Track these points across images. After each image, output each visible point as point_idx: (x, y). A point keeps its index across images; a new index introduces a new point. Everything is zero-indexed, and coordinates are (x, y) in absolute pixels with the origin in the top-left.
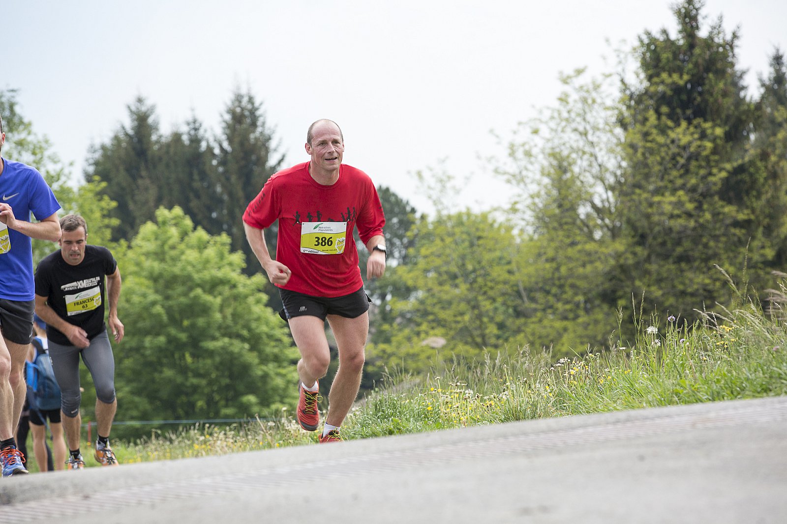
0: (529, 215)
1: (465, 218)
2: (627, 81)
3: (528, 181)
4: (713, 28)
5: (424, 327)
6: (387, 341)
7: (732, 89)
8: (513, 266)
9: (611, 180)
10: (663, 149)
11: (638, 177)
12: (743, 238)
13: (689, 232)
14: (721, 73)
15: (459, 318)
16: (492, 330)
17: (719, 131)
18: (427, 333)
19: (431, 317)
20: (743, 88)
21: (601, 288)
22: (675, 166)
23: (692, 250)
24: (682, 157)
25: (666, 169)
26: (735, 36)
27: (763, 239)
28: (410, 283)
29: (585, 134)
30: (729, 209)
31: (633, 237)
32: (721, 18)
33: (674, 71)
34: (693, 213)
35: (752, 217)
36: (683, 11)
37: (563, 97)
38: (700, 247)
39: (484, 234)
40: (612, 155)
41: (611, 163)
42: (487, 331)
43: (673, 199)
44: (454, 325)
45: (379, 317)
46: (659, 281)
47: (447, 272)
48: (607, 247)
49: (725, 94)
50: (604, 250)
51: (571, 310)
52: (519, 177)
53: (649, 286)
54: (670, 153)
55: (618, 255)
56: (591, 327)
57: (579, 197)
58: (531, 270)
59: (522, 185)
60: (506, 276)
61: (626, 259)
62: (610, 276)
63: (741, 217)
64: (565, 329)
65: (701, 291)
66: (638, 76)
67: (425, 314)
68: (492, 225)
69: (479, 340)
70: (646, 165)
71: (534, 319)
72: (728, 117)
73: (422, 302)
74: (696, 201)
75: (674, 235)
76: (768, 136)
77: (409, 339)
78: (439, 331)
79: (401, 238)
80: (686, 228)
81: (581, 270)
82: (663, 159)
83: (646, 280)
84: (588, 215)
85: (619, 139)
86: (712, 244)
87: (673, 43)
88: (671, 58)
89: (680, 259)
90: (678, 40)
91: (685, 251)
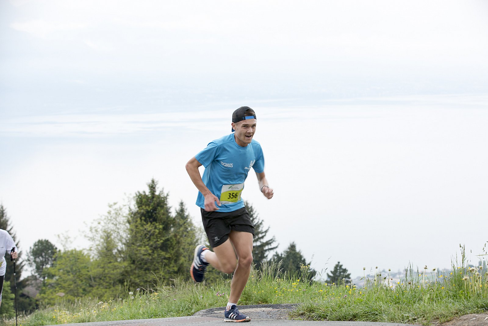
0: (95, 252)
1: (74, 252)
2: (131, 208)
3: (95, 240)
4: (161, 192)
5: (57, 289)
6: (45, 293)
7: (166, 213)
8: (89, 269)
9: (124, 241)
10: (142, 232)
11: (133, 241)
12: (167, 263)
13: (149, 260)
14: (162, 207)
15: (69, 286)
16: (81, 290)
17: (161, 227)
18: (58, 291)
19: (60, 286)
20: (170, 213)
21: (119, 278)
22: (146, 237)
23: (150, 266)
24: (148, 234)
25: (143, 238)
26: (168, 195)
27: (174, 264)
28: (53, 273)
29: (116, 225)
30: (163, 253)
31: (131, 261)
32: (163, 189)
33: (147, 205)
34: (152, 254)
35: (171, 256)
36: (151, 185)
37: (109, 212)
38: (153, 265)
39: (80, 258)
40: (125, 233)
41: (124, 235)
42: (79, 291)
43: (144, 249)
44: (68, 289)
45: (42, 285)
46: (139, 276)
47: (66, 270)
48: (121, 264)
49: (163, 214)
50: (120, 265)
51: (108, 285)
52: (93, 238)
53: (135, 278)
54: (144, 233)
55: (125, 267)
56: (115, 291)
57: (113, 246)
58: (95, 271)
59: (94, 241)
60: (87, 273)
61: (128, 269)
62: (122, 274)
63: (167, 256)
64: (106, 292)
65: (152, 281)
66: (135, 206)
67: (58, 284)
68: (83, 255)
69: (76, 294)
70: (136, 237)
71: (95, 288)
72: (164, 222)
73: (57, 280)
74: (152, 250)
75: (144, 261)
76: (177, 229)
77: (52, 293)
78: (63, 290)
79: (51, 257)
80: (148, 259)
81: (112, 272)
82: (142, 235)
83: (134, 276)
84: (116, 253)
85: (127, 227)
86: (157, 265)
87: (147, 196)
88: (146, 201)
89: (146, 270)
90: (149, 195)
91: (148, 267)
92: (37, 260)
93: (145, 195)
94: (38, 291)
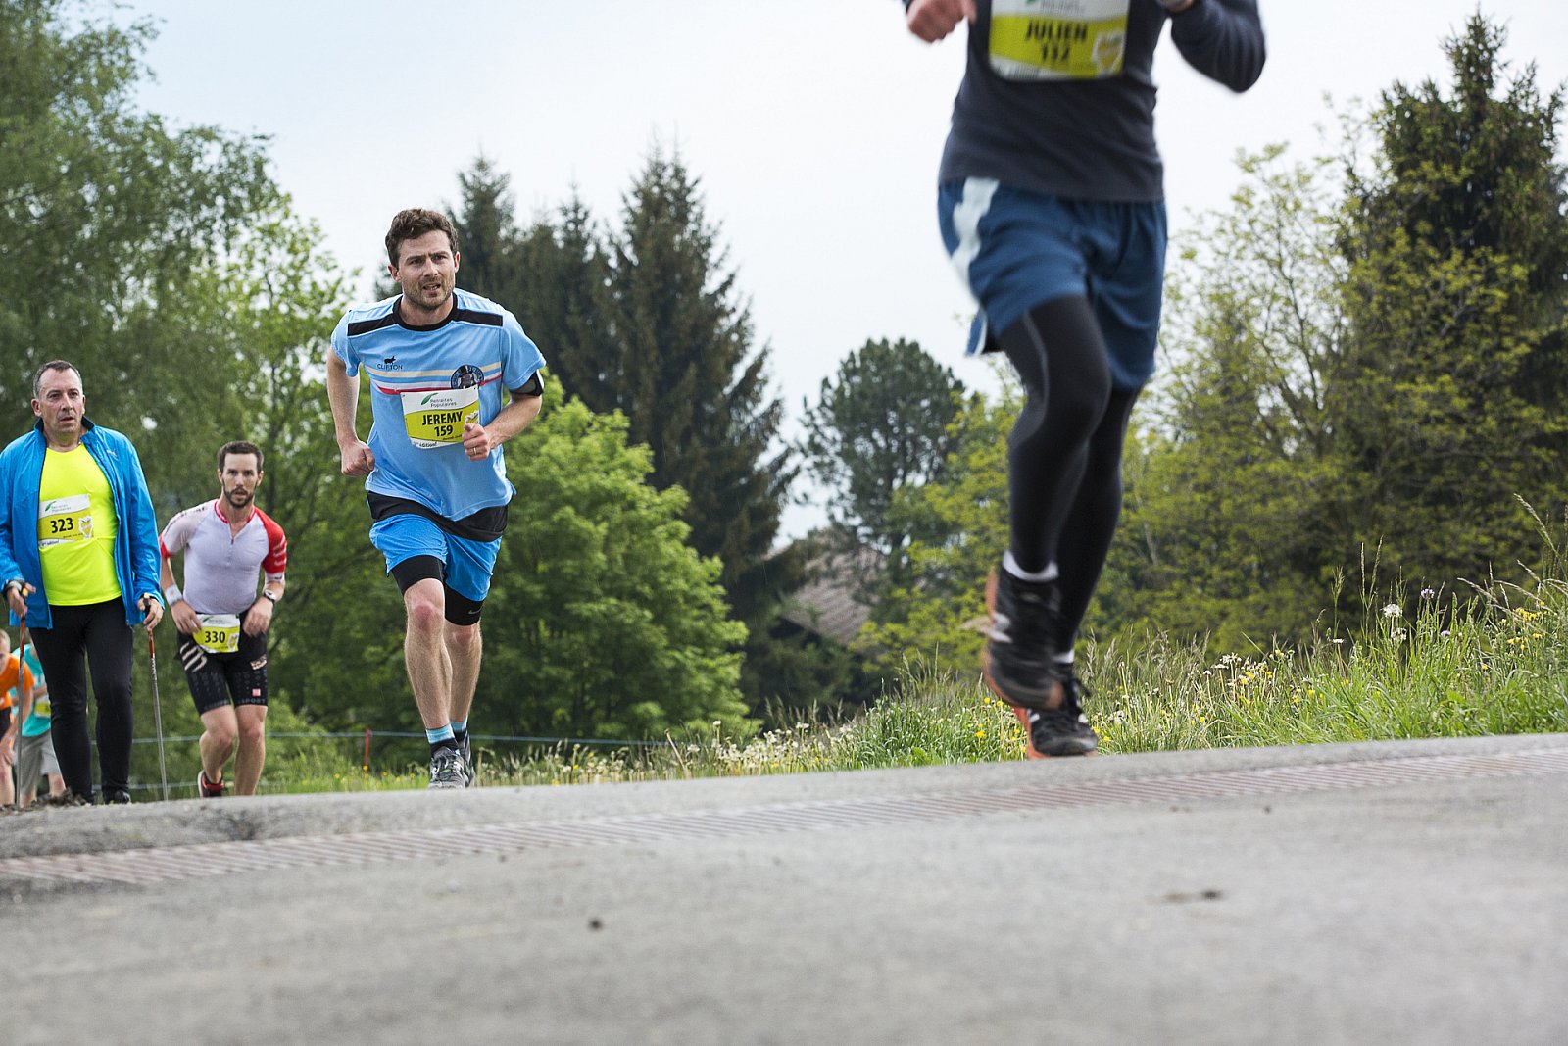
2: (1358, 172)
4: (1519, 86)
5: (968, 597)
6: (902, 619)
7: (1546, 199)
8: (1134, 496)
9: (1320, 349)
10: (1417, 299)
11: (1369, 347)
12: (1552, 466)
13: (1456, 450)
14: (1527, 167)
17: (1518, 271)
18: (972, 609)
21: (1292, 543)
22: (1436, 329)
23: (1460, 482)
24: (1450, 314)
25: (1420, 335)
26: (1556, 102)
28: (948, 516)
29: (1277, 263)
30: (1530, 412)
31: (1355, 454)
32: (1532, 69)
33: (1445, 160)
34: (1466, 416)
36: (1465, 52)
37: (1242, 194)
38: (1475, 478)
40: (1325, 305)
41: (1322, 319)
45: (887, 575)
46: (1397, 535)
48: (1306, 470)
50: (1300, 474)
51: (1235, 581)
53: (1377, 543)
54: (1430, 305)
55: (1324, 486)
56: (1269, 612)
57: (1262, 375)
58: (1167, 503)
61: (1341, 492)
62: (1309, 522)
63: (1551, 427)
64: (1224, 615)
66: (1378, 162)
67: (970, 573)
70: (1385, 326)
71: (1167, 593)
72: (1537, 246)
73: (967, 552)
74: (1471, 394)
75: (1427, 454)
77: (941, 618)
79: (934, 435)
80: (1450, 441)
81: (1257, 509)
82: (1416, 315)
83: (1372, 532)
84: (1275, 411)
85: (1338, 275)
86: (1496, 473)
87: (1444, 108)
88: (1440, 135)
89: (1436, 498)
90: (1455, 104)
91: (1447, 484)
92: (862, 446)
93: (1436, 100)
94: (864, 609)
